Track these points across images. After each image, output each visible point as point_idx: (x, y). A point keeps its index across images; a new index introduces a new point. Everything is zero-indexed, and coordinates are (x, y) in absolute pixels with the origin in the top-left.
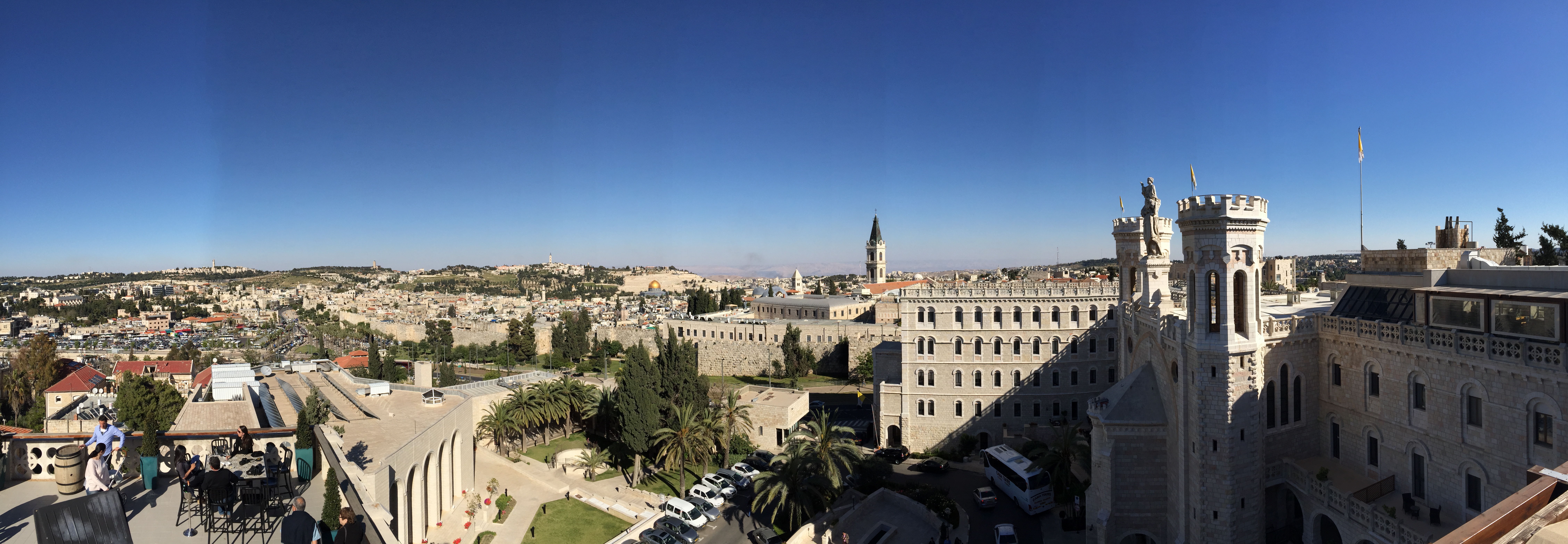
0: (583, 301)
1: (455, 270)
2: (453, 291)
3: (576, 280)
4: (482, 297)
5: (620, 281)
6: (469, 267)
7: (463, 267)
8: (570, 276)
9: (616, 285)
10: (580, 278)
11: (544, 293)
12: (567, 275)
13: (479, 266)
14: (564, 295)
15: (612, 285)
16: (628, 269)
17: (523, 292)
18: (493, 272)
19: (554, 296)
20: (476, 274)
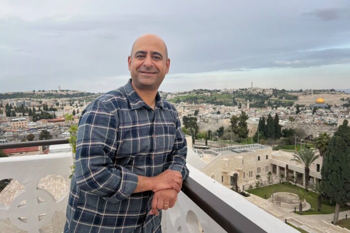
0: (272, 109)
1: (198, 92)
2: (196, 103)
3: (267, 97)
4: (213, 105)
5: (296, 98)
6: (205, 90)
7: (202, 90)
8: (264, 95)
9: (293, 101)
10: (271, 96)
11: (248, 104)
12: (262, 95)
13: (211, 90)
14: (261, 105)
15: (291, 100)
16: (301, 91)
17: (235, 104)
18: (218, 93)
19: (254, 106)
20: (209, 94)
